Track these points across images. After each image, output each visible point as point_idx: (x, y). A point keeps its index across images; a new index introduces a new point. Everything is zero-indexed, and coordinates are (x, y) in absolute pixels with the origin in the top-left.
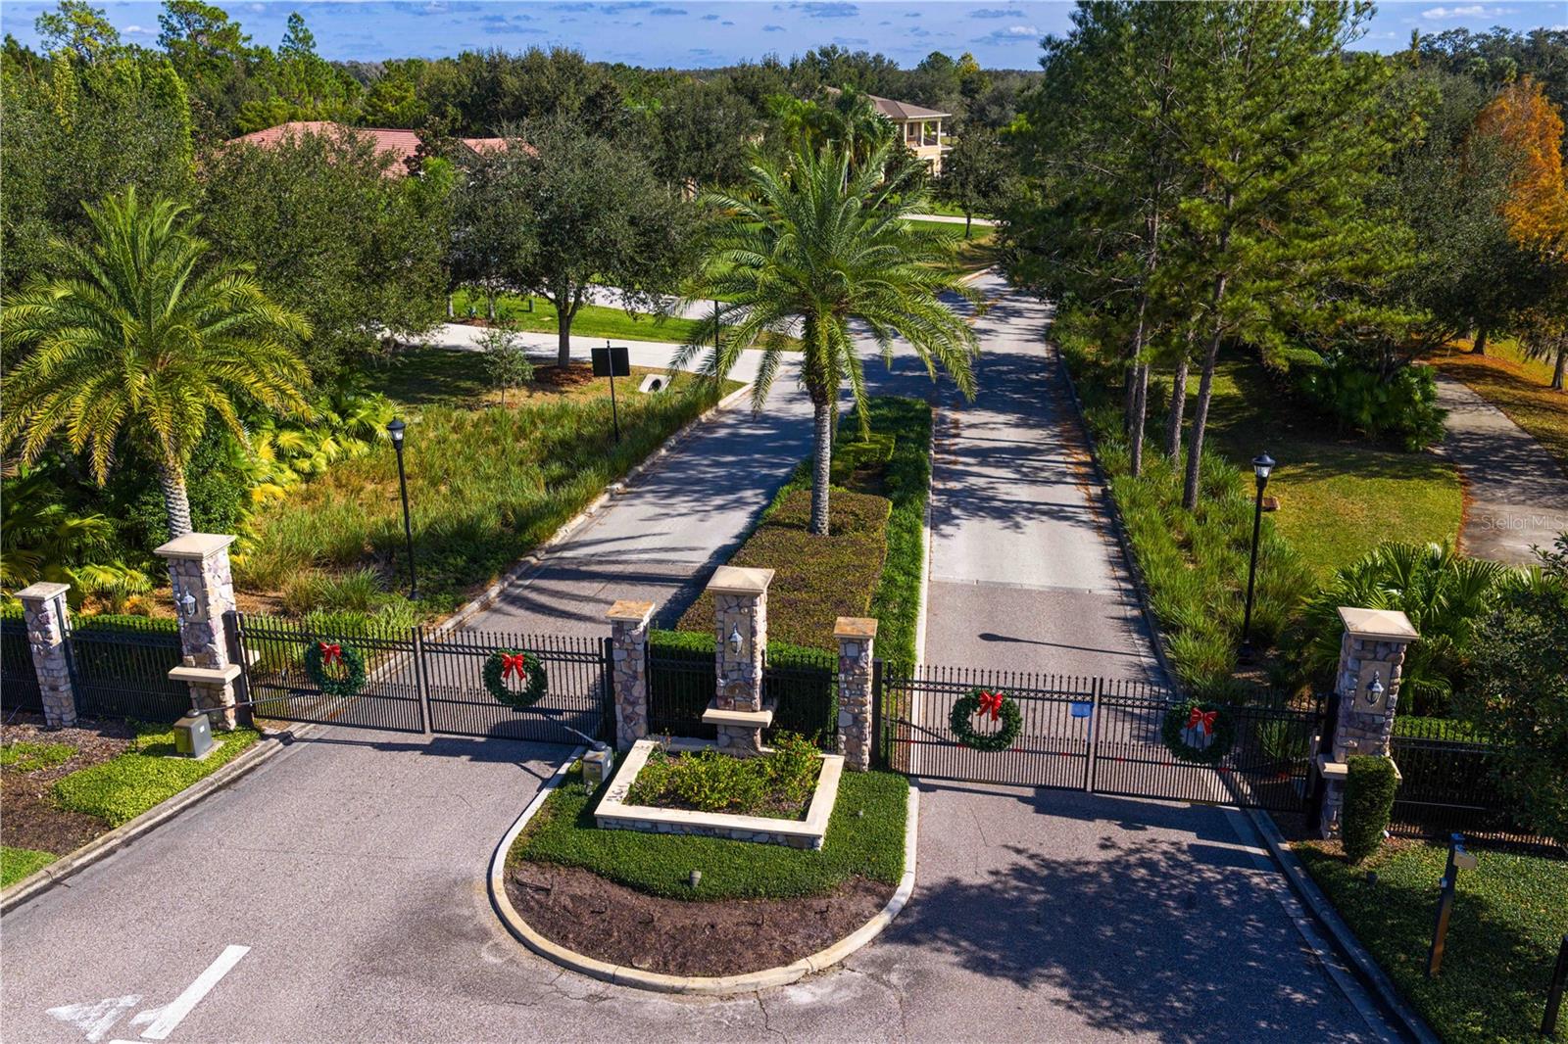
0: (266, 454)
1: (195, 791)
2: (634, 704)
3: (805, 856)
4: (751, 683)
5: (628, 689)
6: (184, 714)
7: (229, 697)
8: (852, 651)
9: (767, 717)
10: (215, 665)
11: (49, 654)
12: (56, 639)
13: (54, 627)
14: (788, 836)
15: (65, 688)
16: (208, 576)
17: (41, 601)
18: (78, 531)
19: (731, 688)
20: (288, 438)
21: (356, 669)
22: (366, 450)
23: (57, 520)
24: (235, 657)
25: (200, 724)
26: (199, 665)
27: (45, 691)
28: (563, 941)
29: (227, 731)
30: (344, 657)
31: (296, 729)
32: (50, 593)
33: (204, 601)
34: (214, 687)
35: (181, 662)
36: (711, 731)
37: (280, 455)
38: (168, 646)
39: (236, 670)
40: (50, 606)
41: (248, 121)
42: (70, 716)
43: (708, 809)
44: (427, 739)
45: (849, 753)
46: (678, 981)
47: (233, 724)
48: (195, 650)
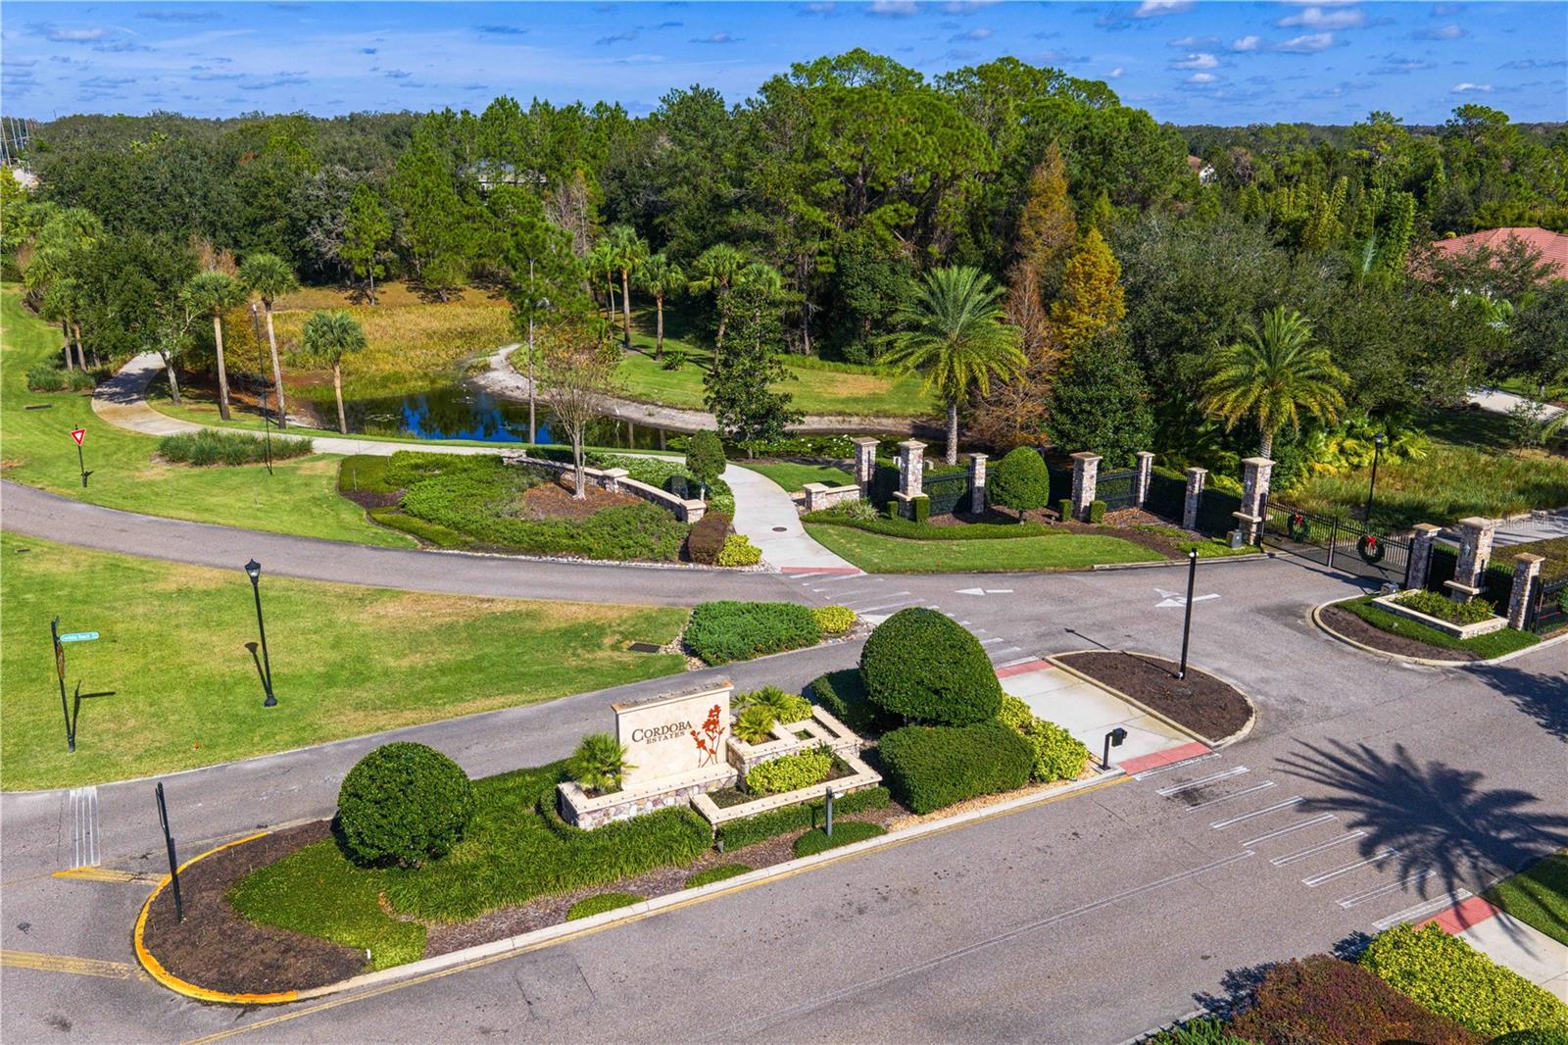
0: (1333, 448)
1: (1226, 559)
2: (1418, 571)
3: (1454, 639)
4: (1471, 572)
5: (1416, 563)
6: (1233, 530)
7: (1254, 528)
8: (1522, 567)
9: (1476, 591)
10: (1252, 514)
11: (1192, 497)
12: (1196, 491)
13: (1197, 486)
14: (1449, 629)
15: (1194, 513)
16: (1259, 475)
17: (1195, 473)
18: (1223, 458)
19: (1461, 573)
20: (1350, 443)
21: (1306, 529)
22: (1399, 462)
23: (1216, 451)
24: (1261, 514)
25: (1237, 536)
26: (1246, 513)
27: (1186, 512)
28: (1330, 626)
29: (1248, 544)
30: (1304, 525)
31: (1278, 554)
32: (1200, 472)
33: (1254, 485)
34: (1249, 523)
35: (1239, 511)
36: (1447, 592)
37: (1342, 451)
38: (1236, 503)
39: (1260, 519)
40: (1198, 476)
41: (1482, 218)
42: (1192, 525)
43: (1421, 612)
44: (1329, 570)
45: (1512, 619)
46: (1361, 645)
47: (1252, 543)
48: (1246, 506)
